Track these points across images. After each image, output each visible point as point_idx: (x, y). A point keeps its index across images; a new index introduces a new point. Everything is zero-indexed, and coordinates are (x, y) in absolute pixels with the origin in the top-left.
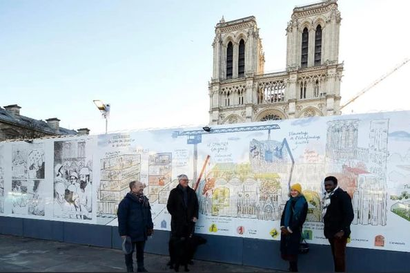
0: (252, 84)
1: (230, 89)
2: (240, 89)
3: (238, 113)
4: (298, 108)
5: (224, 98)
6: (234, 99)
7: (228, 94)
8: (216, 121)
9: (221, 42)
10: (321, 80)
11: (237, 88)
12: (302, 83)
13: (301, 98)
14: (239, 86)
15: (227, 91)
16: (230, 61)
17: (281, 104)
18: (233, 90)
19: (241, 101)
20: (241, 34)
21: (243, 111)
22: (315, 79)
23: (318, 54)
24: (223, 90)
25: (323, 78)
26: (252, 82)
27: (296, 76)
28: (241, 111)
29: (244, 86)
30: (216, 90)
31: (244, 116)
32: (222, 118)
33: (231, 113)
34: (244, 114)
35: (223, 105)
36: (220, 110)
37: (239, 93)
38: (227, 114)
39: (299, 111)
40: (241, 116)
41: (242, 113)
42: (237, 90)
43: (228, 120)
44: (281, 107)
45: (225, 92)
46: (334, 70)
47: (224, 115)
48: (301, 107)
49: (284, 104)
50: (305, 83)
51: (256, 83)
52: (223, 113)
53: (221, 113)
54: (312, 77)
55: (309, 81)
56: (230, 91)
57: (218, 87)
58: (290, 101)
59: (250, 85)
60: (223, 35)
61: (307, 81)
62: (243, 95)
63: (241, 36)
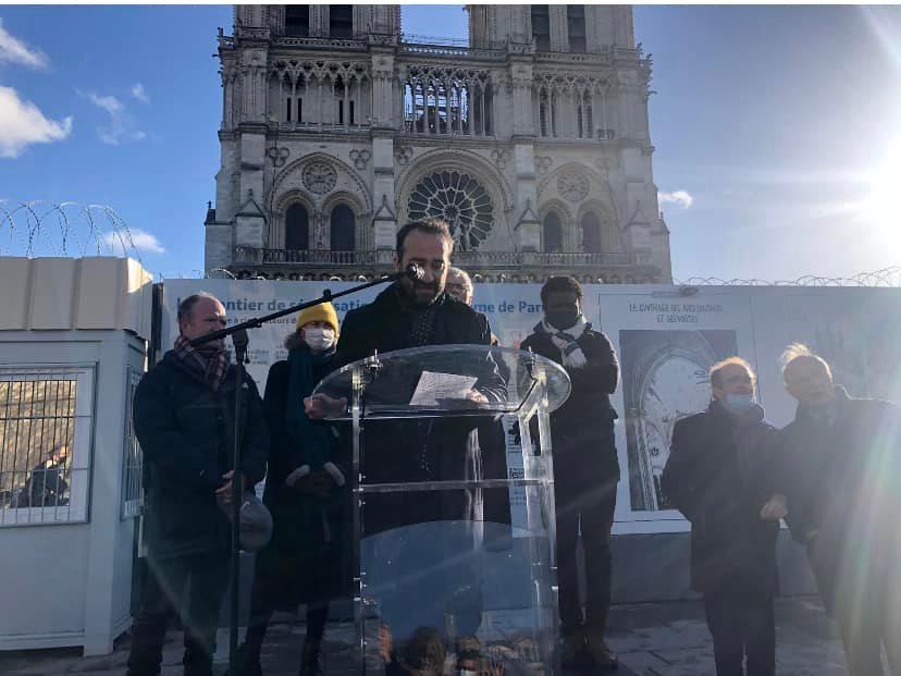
0: (389, 68)
1: (307, 68)
2: (346, 74)
3: (341, 151)
4: (539, 161)
5: (282, 94)
6: (319, 106)
7: (301, 83)
8: (255, 168)
10: (598, 92)
11: (333, 69)
12: (544, 94)
13: (544, 133)
14: (339, 63)
15: (295, 73)
17: (486, 144)
18: (321, 73)
19: (346, 114)
21: (359, 147)
22: (581, 89)
24: (281, 66)
25: (602, 89)
26: (390, 59)
27: (529, 68)
28: (349, 147)
29: (359, 70)
30: (255, 63)
31: (360, 165)
32: (278, 163)
33: (312, 147)
34: (362, 158)
35: (278, 118)
36: (271, 133)
37: (339, 85)
38: (297, 150)
39: (542, 171)
40: (351, 163)
41: (355, 156)
42: (334, 77)
43: (299, 172)
44: (486, 153)
45: (287, 76)
46: (634, 73)
47: (284, 153)
48: (547, 161)
49: (497, 144)
50: (554, 91)
51: (403, 67)
52: (281, 144)
53: (272, 143)
54: (571, 79)
55: (564, 90)
56: (307, 76)
57: (263, 55)
58: (516, 139)
59: (383, 68)
61: (560, 88)
62: (357, 99)
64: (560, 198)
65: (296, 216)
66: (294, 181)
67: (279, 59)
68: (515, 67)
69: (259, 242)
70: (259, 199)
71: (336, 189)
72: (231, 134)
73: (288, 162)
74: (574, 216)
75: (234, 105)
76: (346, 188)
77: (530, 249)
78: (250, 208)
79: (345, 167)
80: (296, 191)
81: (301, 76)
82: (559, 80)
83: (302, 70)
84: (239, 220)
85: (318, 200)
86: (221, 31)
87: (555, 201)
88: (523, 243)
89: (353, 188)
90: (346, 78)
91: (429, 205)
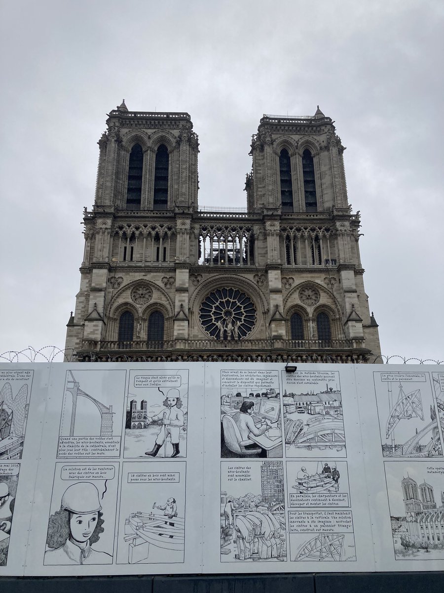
0: (188, 226)
1: (137, 228)
2: (161, 232)
3: (157, 279)
4: (285, 280)
5: (121, 244)
6: (145, 252)
7: (133, 238)
8: (100, 290)
9: (119, 141)
10: (324, 236)
11: (153, 228)
12: (288, 238)
13: (289, 263)
14: (157, 225)
15: (129, 232)
16: (135, 176)
17: (249, 271)
18: (145, 231)
19: (162, 254)
20: (162, 137)
21: (168, 275)
22: (313, 235)
23: (311, 193)
24: (121, 228)
25: (328, 234)
26: (188, 222)
27: (277, 223)
28: (162, 275)
29: (170, 229)
30: (104, 226)
31: (168, 286)
32: (116, 286)
33: (138, 276)
34: (169, 282)
35: (118, 260)
36: (112, 268)
37: (157, 238)
38: (127, 279)
39: (287, 286)
40: (162, 285)
41: (165, 280)
42: (153, 233)
43: (129, 292)
44: (250, 277)
45: (124, 233)
46: (347, 223)
47: (120, 280)
48: (291, 281)
49: (257, 270)
50: (295, 237)
51: (197, 226)
52: (118, 275)
53: (112, 275)
54: (306, 229)
55: (302, 236)
56: (137, 233)
57: (109, 222)
58: (269, 267)
59: (183, 227)
60: (124, 131)
61: (299, 235)
62: (168, 246)
63: (162, 139)
64: (302, 304)
65: (126, 317)
66: (126, 297)
67: (120, 223)
68: (268, 223)
69: (98, 337)
70: (100, 309)
71: (152, 301)
72: (86, 271)
73: (122, 286)
74: (311, 315)
75: (90, 253)
76: (159, 301)
77: (279, 338)
78: (95, 315)
79: (159, 289)
80: (126, 304)
81: (133, 233)
82: (299, 230)
83: (134, 229)
84: (87, 323)
85: (140, 308)
86: (86, 209)
87: (297, 306)
88: (274, 334)
89: (164, 301)
90: (161, 234)
91: (214, 310)
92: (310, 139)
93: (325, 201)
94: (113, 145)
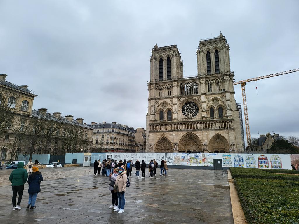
1: (162, 86)
3: (168, 101)
4: (208, 98)
5: (158, 91)
6: (165, 93)
8: (153, 106)
9: (155, 59)
10: (221, 81)
11: (167, 85)
12: (208, 83)
13: (209, 92)
14: (168, 84)
16: (161, 68)
17: (196, 96)
18: (164, 87)
19: (170, 93)
20: (168, 54)
22: (217, 81)
23: (217, 65)
24: (158, 86)
25: (222, 81)
27: (204, 79)
28: (170, 100)
29: (171, 85)
30: (153, 87)
31: (172, 103)
32: (158, 104)
33: (163, 101)
34: (172, 101)
35: (158, 96)
36: (156, 99)
37: (168, 88)
38: (161, 101)
39: (208, 100)
40: (170, 103)
41: (171, 101)
42: (167, 87)
43: (161, 105)
44: (196, 98)
45: (159, 88)
47: (158, 102)
49: (198, 95)
50: (211, 83)
51: (179, 83)
52: (158, 101)
53: (156, 101)
54: (214, 80)
55: (213, 82)
56: (162, 87)
57: (154, 85)
58: (202, 94)
59: (175, 84)
60: (156, 55)
61: (212, 82)
62: (171, 90)
63: (168, 55)
64: (213, 105)
65: (161, 113)
66: (160, 107)
67: (157, 85)
68: (201, 80)
69: (154, 119)
70: (154, 112)
71: (167, 108)
72: (150, 100)
73: (159, 104)
74: (216, 109)
75: (150, 95)
76: (169, 107)
77: (204, 117)
78: (152, 113)
79: (169, 104)
80: (161, 109)
81: (161, 88)
82: (212, 80)
83: (161, 87)
84: (151, 116)
85: (165, 109)
86: (148, 82)
87: (211, 106)
88: (203, 116)
89: (171, 107)
90: (169, 87)
91: (186, 109)
92: (217, 46)
93: (222, 69)
94: (154, 61)
